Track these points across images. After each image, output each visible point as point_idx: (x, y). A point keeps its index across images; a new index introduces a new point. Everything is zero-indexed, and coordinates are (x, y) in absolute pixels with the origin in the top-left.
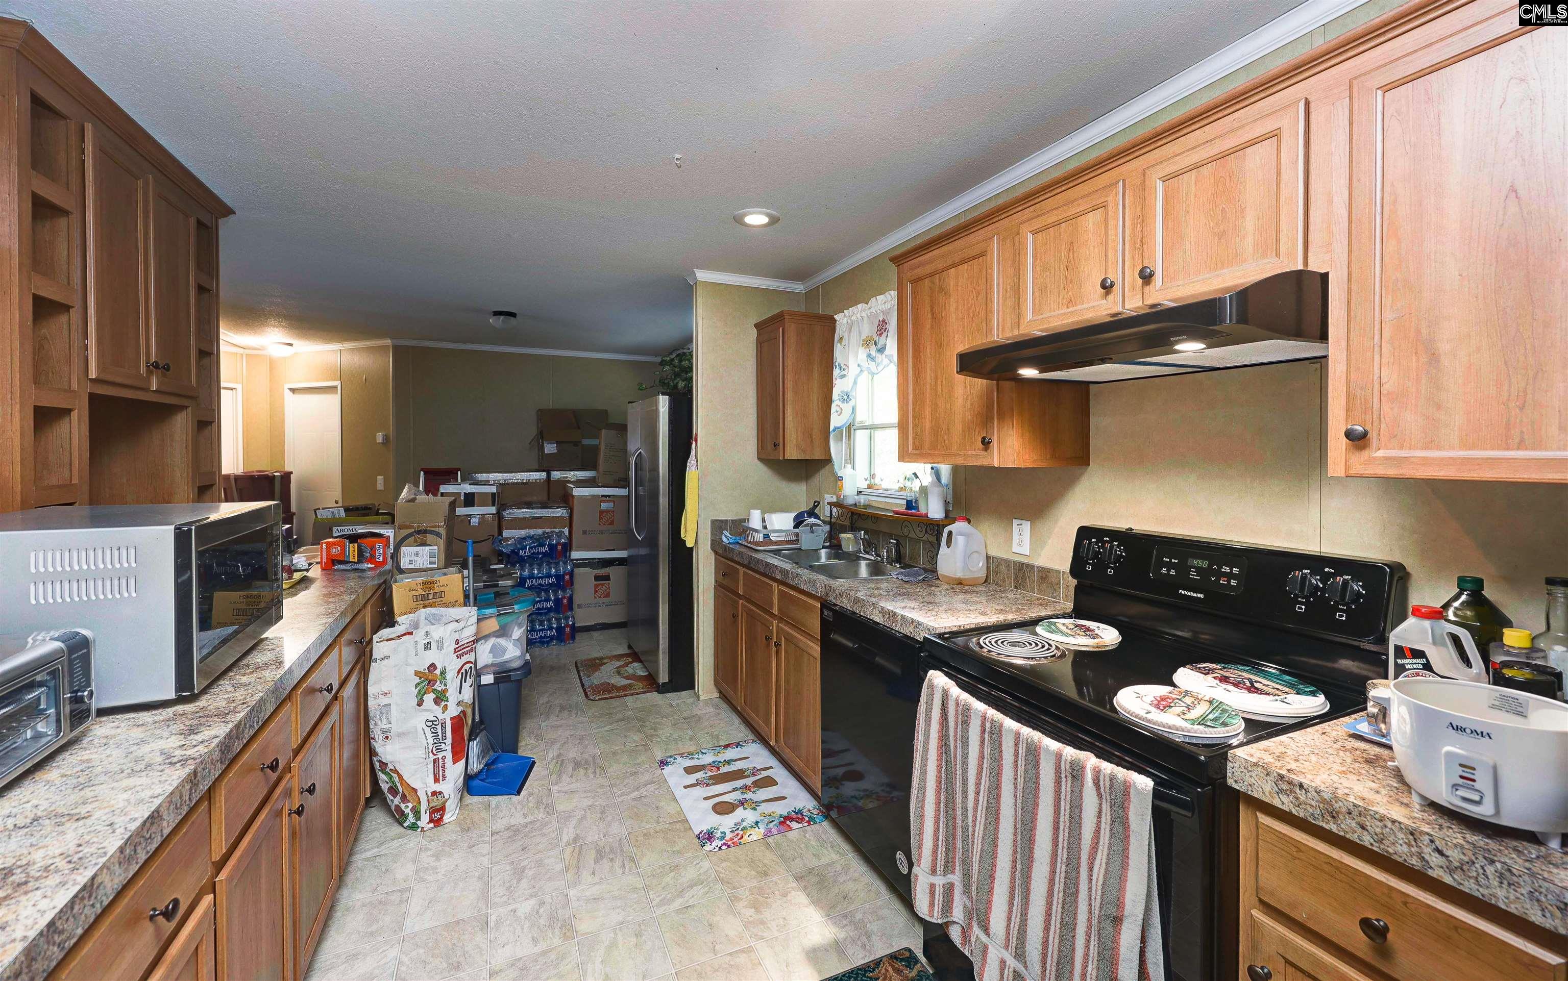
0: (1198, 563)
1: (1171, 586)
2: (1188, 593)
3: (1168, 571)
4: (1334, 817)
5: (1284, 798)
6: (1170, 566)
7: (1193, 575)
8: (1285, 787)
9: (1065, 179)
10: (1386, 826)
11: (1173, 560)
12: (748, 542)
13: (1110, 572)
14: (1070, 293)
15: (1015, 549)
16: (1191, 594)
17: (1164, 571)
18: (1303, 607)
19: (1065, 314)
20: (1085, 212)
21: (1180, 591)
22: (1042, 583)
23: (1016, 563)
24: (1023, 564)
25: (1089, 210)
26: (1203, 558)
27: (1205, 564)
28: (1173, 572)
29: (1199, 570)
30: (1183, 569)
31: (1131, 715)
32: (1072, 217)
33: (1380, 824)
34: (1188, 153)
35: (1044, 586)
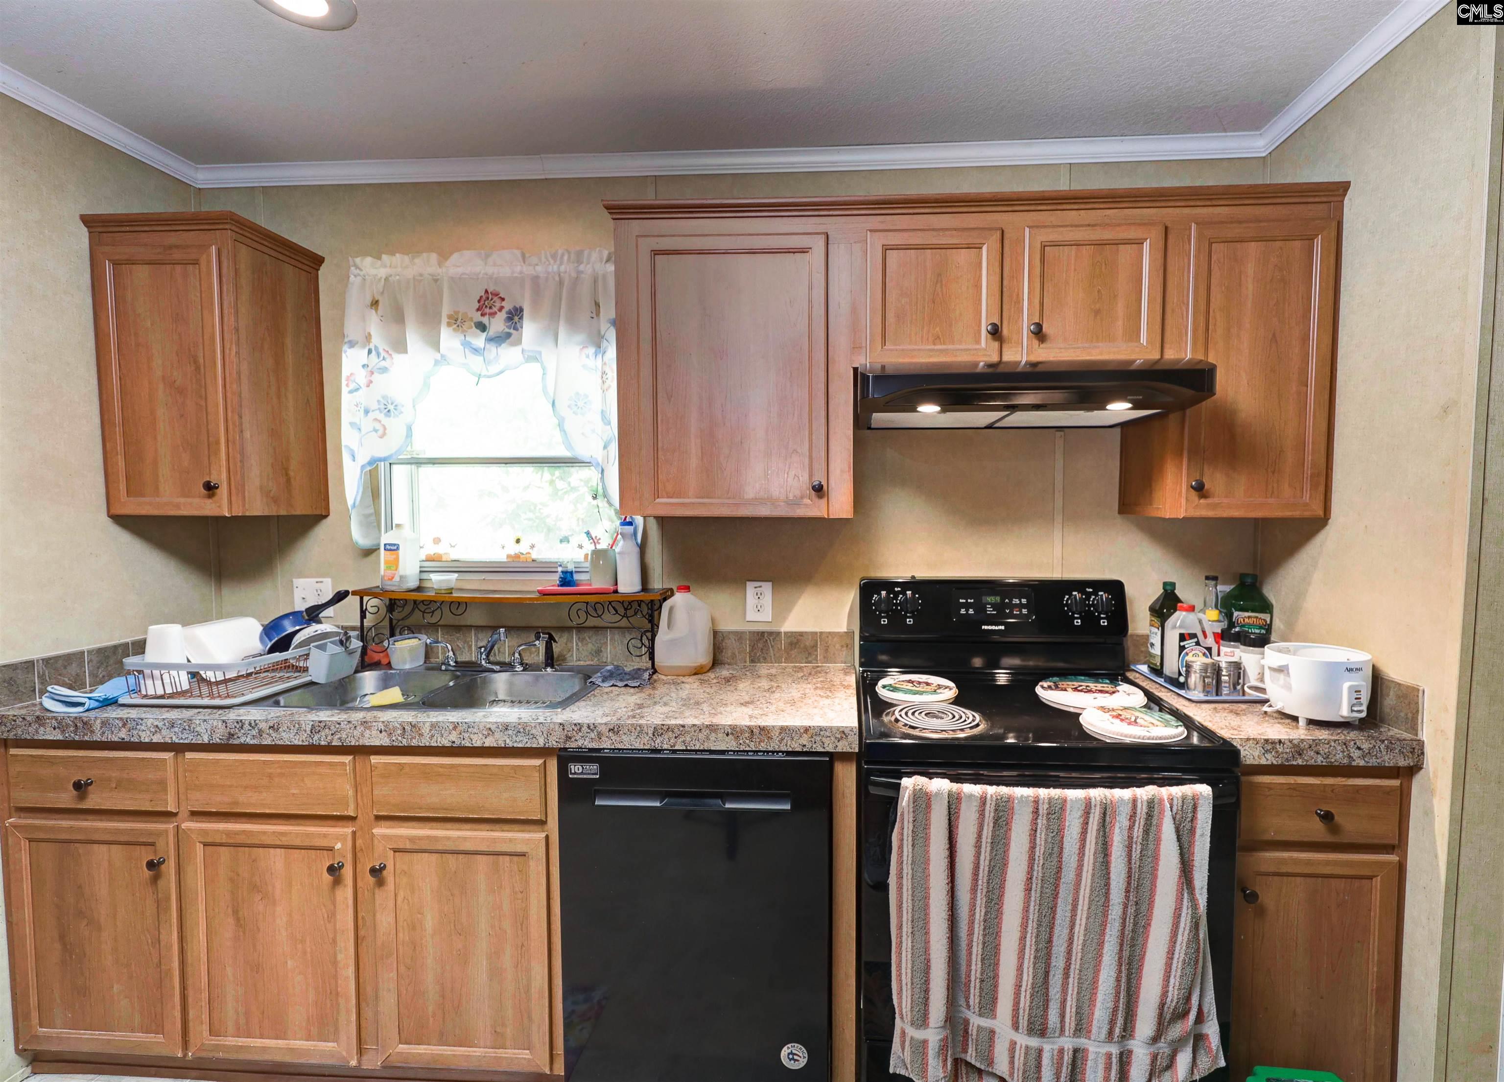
0: (990, 599)
1: (973, 624)
2: (990, 627)
3: (967, 610)
4: (1300, 754)
5: (1269, 756)
6: (967, 606)
7: (990, 610)
8: (1269, 747)
9: (936, 201)
10: (1331, 746)
11: (969, 601)
12: (146, 696)
13: (910, 621)
14: (938, 329)
15: (751, 615)
16: (994, 628)
17: (963, 611)
18: (1079, 621)
19: (933, 350)
20: (958, 246)
21: (983, 627)
22: (791, 649)
23: (753, 633)
24: (764, 632)
25: (964, 246)
26: (995, 594)
27: (998, 599)
28: (971, 611)
29: (994, 606)
30: (980, 608)
31: (1143, 739)
32: (942, 246)
33: (1328, 746)
34: (1071, 229)
35: (794, 653)
